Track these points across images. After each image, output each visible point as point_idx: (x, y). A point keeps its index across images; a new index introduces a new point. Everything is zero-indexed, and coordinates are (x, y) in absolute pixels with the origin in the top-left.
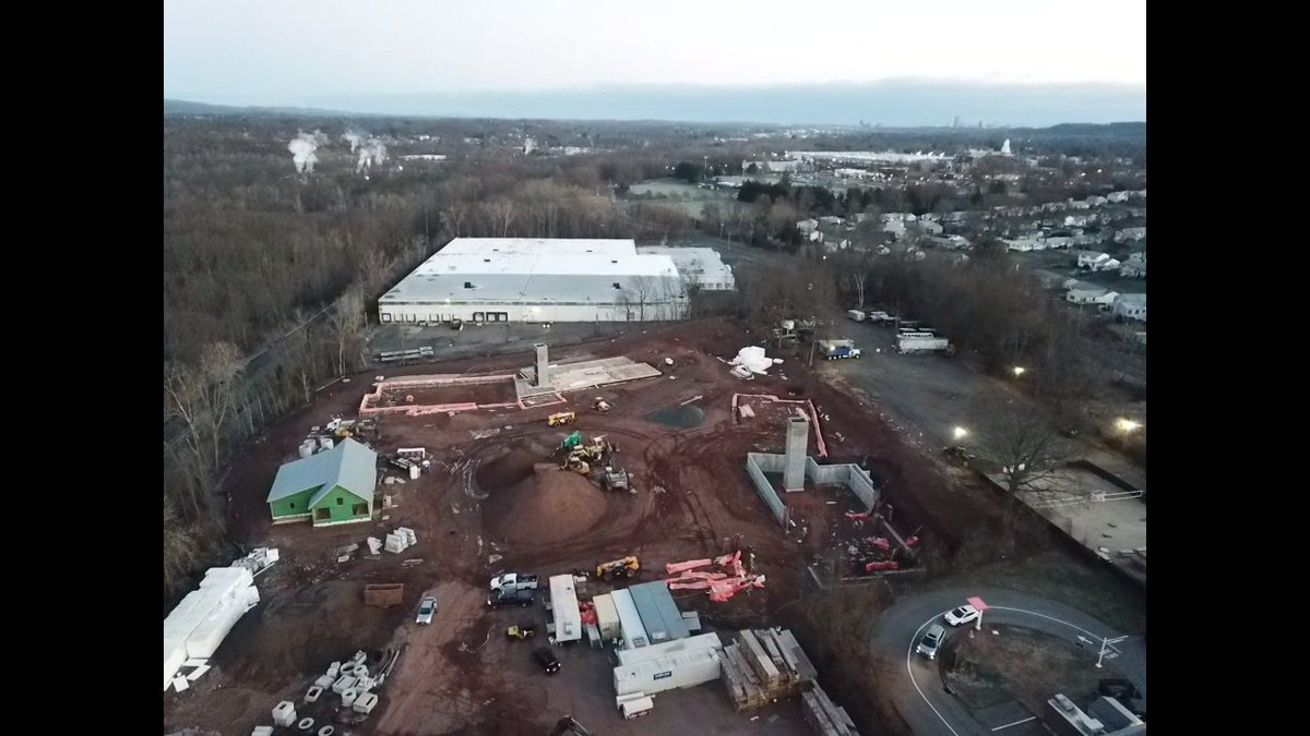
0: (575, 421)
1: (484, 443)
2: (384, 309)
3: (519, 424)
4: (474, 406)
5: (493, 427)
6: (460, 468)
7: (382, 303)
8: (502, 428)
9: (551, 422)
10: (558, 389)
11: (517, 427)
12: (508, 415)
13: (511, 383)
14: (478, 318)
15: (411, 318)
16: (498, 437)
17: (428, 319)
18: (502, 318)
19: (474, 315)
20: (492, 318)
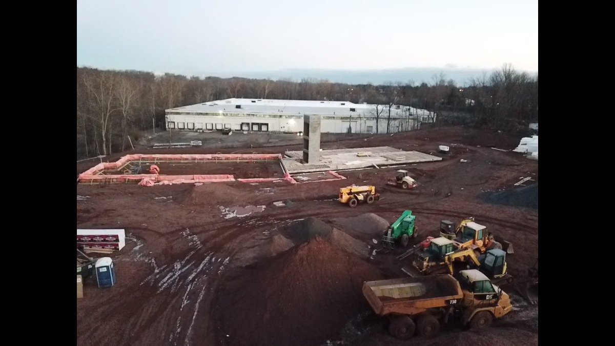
0: (377, 198)
1: (240, 226)
2: (170, 118)
3: (293, 200)
4: (231, 178)
5: (256, 203)
6: (183, 277)
7: (168, 113)
8: (270, 204)
9: (345, 198)
10: (333, 167)
11: (290, 203)
12: (276, 189)
13: (278, 161)
14: (245, 128)
15: (191, 127)
16: (263, 217)
17: (204, 128)
18: (264, 128)
19: (242, 125)
20: (255, 128)
